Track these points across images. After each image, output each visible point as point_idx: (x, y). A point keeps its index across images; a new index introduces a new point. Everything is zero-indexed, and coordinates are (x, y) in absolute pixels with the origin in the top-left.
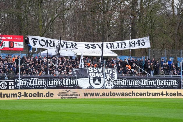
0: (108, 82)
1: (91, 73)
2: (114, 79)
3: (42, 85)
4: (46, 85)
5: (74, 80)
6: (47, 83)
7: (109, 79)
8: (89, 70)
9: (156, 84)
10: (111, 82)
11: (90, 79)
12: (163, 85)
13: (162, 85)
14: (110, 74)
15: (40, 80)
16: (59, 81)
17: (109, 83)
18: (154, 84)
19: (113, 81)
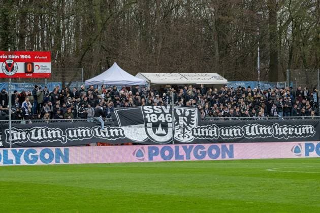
0: (180, 130)
1: (150, 114)
2: (193, 126)
3: (57, 138)
4: (63, 138)
5: (115, 128)
6: (64, 134)
7: (182, 126)
8: (146, 110)
9: (275, 133)
10: (186, 131)
11: (146, 126)
12: (288, 134)
13: (286, 134)
14: (185, 116)
15: (51, 131)
16: (87, 130)
17: (184, 133)
18: (270, 133)
19: (190, 129)
